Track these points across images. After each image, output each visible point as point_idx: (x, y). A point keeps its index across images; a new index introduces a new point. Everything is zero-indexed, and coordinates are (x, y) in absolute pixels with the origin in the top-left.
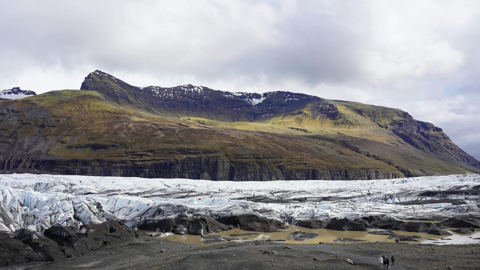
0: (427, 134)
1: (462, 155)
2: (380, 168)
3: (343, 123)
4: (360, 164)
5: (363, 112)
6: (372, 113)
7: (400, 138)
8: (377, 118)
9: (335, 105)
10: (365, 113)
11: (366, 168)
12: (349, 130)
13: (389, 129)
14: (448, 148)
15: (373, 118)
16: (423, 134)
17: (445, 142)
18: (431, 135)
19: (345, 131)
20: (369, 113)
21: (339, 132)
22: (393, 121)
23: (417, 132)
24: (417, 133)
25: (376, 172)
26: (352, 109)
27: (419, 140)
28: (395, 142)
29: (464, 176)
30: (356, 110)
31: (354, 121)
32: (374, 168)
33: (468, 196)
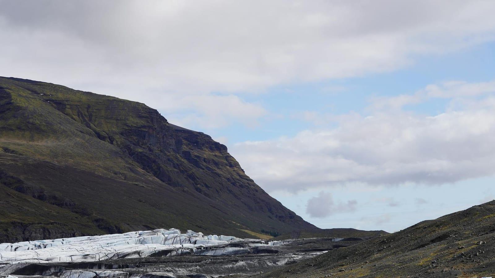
0: (196, 156)
1: (260, 199)
2: (56, 223)
3: (19, 128)
4: (12, 215)
5: (68, 106)
6: (86, 110)
7: (135, 163)
8: (95, 121)
9: (8, 89)
10: (71, 108)
11: (23, 222)
12: (31, 143)
13: (118, 144)
14: (234, 184)
15: (86, 119)
16: (187, 155)
17: (230, 173)
18: (205, 159)
19: (21, 145)
20: (80, 110)
21: (6, 146)
22: (128, 126)
23: (174, 150)
24: (174, 153)
25: (44, 231)
26: (45, 97)
27: (175, 167)
28: (121, 171)
29: (152, 233)
30: (53, 101)
31: (44, 123)
32: (41, 223)
33: (100, 272)
